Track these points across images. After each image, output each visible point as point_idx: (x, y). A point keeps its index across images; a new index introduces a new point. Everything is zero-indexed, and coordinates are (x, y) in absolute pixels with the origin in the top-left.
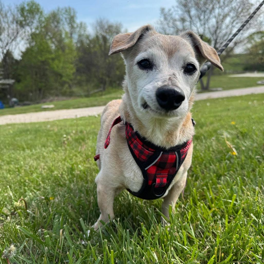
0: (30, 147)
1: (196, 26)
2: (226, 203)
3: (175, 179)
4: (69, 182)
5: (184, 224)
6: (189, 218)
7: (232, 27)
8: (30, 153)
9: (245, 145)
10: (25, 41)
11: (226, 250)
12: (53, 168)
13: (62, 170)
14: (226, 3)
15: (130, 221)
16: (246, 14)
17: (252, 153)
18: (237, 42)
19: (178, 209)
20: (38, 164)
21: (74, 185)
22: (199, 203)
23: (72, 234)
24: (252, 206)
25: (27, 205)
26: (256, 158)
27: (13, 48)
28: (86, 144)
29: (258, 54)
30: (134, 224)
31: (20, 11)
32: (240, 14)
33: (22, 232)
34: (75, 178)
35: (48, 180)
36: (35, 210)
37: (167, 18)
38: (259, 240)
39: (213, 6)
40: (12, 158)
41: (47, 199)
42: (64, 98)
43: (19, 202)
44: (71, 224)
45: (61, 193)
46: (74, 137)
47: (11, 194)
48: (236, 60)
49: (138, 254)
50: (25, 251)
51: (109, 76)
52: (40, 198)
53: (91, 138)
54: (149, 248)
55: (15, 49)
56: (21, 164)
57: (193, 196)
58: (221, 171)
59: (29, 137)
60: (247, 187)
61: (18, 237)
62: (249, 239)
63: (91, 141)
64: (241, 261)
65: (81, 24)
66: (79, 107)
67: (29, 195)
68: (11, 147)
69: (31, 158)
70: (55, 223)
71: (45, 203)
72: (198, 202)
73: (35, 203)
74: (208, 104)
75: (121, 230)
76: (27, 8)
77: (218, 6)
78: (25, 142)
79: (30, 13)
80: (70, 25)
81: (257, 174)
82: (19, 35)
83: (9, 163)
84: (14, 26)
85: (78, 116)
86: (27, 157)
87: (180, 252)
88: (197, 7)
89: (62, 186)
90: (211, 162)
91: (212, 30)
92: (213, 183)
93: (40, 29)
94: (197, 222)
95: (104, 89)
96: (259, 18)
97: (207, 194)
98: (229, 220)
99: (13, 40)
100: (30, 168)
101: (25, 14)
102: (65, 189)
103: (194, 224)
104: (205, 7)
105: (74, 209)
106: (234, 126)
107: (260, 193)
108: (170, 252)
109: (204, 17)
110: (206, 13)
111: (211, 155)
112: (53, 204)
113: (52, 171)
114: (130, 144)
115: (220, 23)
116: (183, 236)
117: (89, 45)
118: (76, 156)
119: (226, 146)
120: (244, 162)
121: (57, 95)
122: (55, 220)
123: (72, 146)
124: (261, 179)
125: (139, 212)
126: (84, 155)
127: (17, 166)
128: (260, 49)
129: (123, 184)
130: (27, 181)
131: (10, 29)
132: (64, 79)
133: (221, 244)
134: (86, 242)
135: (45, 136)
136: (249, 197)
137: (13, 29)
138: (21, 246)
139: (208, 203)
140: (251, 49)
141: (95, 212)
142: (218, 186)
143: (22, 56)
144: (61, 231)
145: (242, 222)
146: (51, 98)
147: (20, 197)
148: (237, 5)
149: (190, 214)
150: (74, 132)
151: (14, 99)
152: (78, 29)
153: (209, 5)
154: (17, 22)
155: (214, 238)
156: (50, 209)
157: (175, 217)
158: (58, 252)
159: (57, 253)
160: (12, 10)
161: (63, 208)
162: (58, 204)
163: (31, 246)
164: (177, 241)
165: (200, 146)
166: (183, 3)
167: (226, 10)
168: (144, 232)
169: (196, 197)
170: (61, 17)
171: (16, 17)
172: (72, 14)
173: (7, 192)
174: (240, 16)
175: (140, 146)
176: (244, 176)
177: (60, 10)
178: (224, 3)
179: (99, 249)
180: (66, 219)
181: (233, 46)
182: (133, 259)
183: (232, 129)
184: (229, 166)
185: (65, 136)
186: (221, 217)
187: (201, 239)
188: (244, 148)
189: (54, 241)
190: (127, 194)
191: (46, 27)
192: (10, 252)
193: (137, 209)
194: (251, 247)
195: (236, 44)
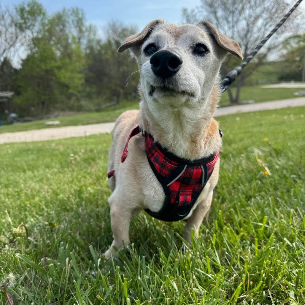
0: (33, 168)
1: (224, 29)
2: (256, 227)
3: (200, 197)
4: (77, 207)
5: (208, 250)
6: (214, 242)
7: (264, 31)
8: (32, 175)
9: (279, 163)
10: (25, 46)
11: (255, 278)
12: (58, 191)
13: (69, 194)
14: (258, 2)
15: (146, 247)
16: (280, 15)
17: (287, 171)
18: (271, 47)
19: (201, 234)
20: (41, 187)
21: (83, 210)
22: (225, 227)
23: (79, 263)
24: (286, 230)
25: (29, 232)
26: (291, 178)
27: (12, 55)
28: (97, 164)
29: (295, 61)
30: (151, 250)
31: (19, 13)
32: (274, 15)
33: (22, 260)
34: (84, 202)
35: (53, 204)
36: (37, 237)
37: (189, 20)
38: (293, 267)
39: (243, 5)
40: (10, 180)
41: (51, 224)
42: (72, 113)
43: (19, 228)
44: (79, 252)
45: (67, 218)
46: (82, 156)
47: (10, 220)
48: (270, 68)
49: (156, 283)
50: (26, 283)
51: (123, 88)
52: (43, 224)
53: (102, 157)
54: (168, 276)
55: (14, 56)
56: (21, 187)
57: (218, 219)
58: (251, 192)
59: (31, 157)
60: (281, 209)
61: (18, 267)
62: (282, 265)
63: (102, 161)
64: (272, 289)
65: (90, 26)
66: (88, 124)
67: (31, 221)
68: (9, 169)
69: (32, 181)
70: (60, 250)
71: (49, 229)
72: (224, 225)
73: (38, 229)
74: (238, 119)
75: (136, 257)
76: (27, 9)
77: (248, 6)
78: (26, 162)
79: (31, 15)
80: (78, 29)
81: (292, 194)
82: (18, 40)
83: (7, 186)
84: (12, 30)
85: (88, 134)
86: (28, 179)
87: (203, 282)
88: (224, 7)
89: (68, 211)
90: (240, 181)
91: (242, 33)
92: (242, 206)
93: (42, 33)
94: (223, 249)
95: (118, 102)
96: (296, 21)
97: (235, 217)
98: (259, 246)
99: (11, 46)
100: (31, 192)
101: (26, 15)
102: (72, 214)
103: (220, 251)
104: (234, 8)
105: (82, 236)
106: (267, 142)
107: (295, 215)
108: (191, 280)
109: (233, 19)
110: (235, 15)
111: (240, 175)
112: (58, 230)
113: (57, 195)
114: (150, 158)
115: (251, 25)
116: (207, 263)
117: (100, 52)
118: (85, 177)
119: (257, 165)
120: (277, 182)
121: (63, 110)
122: (61, 248)
123: (81, 166)
124: (296, 200)
125: (157, 238)
126: (94, 177)
127: (16, 190)
128: (297, 56)
129: (142, 204)
130: (28, 205)
131: (8, 33)
132: (71, 91)
133: (250, 271)
134: (96, 272)
135: (50, 156)
136: (282, 220)
137: (11, 34)
138: (21, 277)
139: (236, 228)
140: (287, 56)
141: (107, 238)
142: (248, 208)
143: (23, 65)
144: (67, 259)
145: (274, 247)
146: (56, 113)
147: (20, 223)
148: (271, 5)
149: (215, 238)
150: (83, 151)
151: (13, 115)
152: (86, 34)
153: (239, 5)
154: (16, 25)
155: (242, 266)
156: (55, 235)
157: (198, 242)
158: (64, 283)
159: (62, 284)
160: (11, 12)
161: (70, 234)
162: (64, 231)
163: (33, 277)
164: (199, 268)
165: (227, 166)
166: (208, 3)
167: (258, 10)
168: (162, 258)
169: (222, 221)
170: (67, 19)
171: (15, 19)
172: (80, 16)
173: (5, 218)
174: (274, 17)
175: (161, 159)
176: (278, 197)
177: (66, 11)
178: (255, 3)
179: (111, 278)
180: (73, 246)
181: (266, 52)
182: (149, 289)
183: (265, 146)
184: (260, 186)
185: (72, 155)
186: (251, 243)
187: (228, 267)
188: (277, 167)
189: (59, 270)
190: (144, 218)
191: (50, 31)
192: (8, 281)
193: (155, 235)
194: (284, 275)
195: (269, 49)
